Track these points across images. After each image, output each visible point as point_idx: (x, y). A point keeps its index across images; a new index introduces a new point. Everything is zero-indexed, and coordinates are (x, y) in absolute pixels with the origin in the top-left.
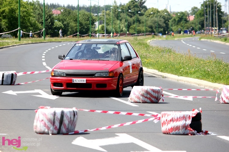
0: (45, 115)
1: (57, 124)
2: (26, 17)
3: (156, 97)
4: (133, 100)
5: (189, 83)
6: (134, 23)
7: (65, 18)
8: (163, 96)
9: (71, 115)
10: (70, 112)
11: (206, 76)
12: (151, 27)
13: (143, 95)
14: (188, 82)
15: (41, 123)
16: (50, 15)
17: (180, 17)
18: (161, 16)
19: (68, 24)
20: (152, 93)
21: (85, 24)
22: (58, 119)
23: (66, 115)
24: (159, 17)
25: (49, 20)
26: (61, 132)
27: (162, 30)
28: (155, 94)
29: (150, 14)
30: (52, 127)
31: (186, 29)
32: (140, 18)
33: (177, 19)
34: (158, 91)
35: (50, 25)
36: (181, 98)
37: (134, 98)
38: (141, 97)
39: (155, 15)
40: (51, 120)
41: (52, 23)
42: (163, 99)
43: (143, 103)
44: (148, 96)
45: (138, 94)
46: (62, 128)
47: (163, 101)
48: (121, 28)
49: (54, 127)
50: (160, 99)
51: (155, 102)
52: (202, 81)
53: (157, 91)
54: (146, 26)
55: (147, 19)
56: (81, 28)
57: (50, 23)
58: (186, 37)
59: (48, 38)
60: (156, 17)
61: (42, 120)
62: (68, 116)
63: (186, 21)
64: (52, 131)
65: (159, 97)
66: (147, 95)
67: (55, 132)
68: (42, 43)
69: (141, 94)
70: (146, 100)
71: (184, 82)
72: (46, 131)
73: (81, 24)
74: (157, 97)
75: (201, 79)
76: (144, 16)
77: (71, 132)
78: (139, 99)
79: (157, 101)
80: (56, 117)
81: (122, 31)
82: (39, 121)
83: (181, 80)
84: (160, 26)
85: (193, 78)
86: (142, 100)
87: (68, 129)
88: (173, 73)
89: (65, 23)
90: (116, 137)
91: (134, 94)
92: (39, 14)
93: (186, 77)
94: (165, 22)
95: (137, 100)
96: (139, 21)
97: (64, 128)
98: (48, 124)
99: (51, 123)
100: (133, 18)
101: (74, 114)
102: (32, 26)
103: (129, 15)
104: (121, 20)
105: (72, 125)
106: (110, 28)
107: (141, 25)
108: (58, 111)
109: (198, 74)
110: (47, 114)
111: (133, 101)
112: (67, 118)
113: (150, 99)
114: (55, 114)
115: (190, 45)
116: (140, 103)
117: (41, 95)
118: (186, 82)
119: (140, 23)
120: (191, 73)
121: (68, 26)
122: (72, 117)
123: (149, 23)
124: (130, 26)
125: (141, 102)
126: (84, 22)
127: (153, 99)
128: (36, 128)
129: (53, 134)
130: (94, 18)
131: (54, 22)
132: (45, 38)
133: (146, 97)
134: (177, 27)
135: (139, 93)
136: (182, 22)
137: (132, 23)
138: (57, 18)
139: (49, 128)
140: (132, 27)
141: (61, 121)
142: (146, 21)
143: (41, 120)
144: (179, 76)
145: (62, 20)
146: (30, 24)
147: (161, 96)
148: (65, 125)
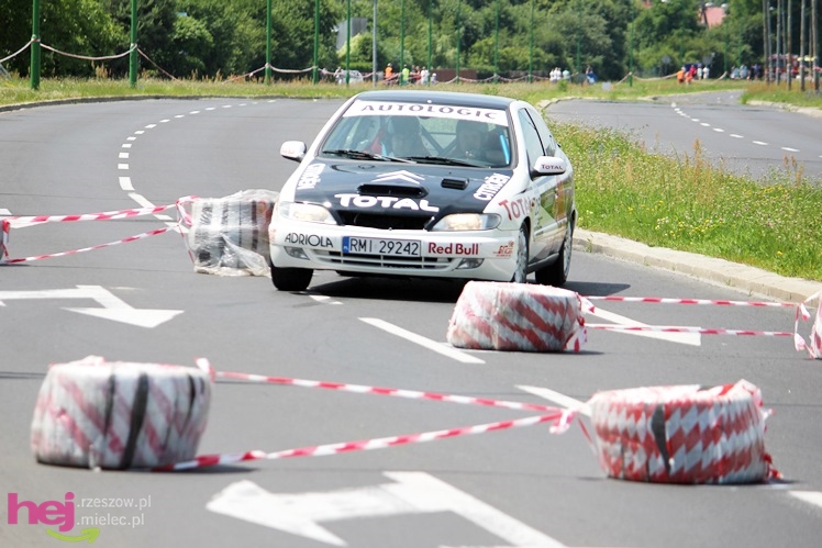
0: (72, 387)
1: (121, 427)
3: (554, 328)
4: (465, 336)
5: (688, 275)
8: (582, 324)
9: (178, 393)
10: (175, 381)
11: (761, 248)
13: (503, 320)
14: (687, 269)
15: (58, 420)
20: (541, 312)
22: (125, 405)
23: (160, 391)
24: (587, 9)
26: (135, 461)
28: (550, 315)
30: (100, 439)
31: (692, 60)
34: (565, 303)
36: (656, 333)
37: (469, 330)
38: (497, 327)
40: (97, 411)
43: (502, 349)
44: (525, 323)
45: (485, 315)
46: (139, 443)
49: (109, 439)
50: (572, 335)
51: (552, 347)
52: (743, 266)
53: (561, 303)
59: (147, 83)
60: (577, 9)
61: (63, 412)
62: (165, 398)
64: (102, 457)
65: (566, 328)
66: (519, 318)
67: (113, 458)
68: (122, 99)
69: (498, 315)
70: (516, 338)
71: (670, 270)
72: (78, 453)
74: (558, 328)
75: (740, 261)
77: (185, 460)
78: (488, 335)
79: (558, 343)
80: (116, 398)
82: (52, 413)
83: (658, 262)
85: (707, 253)
86: (500, 339)
87: (163, 448)
88: (627, 234)
91: (470, 314)
93: (681, 253)
95: (478, 337)
97: (147, 445)
98: (86, 426)
99: (96, 422)
101: (194, 389)
105: (181, 435)
108: (128, 372)
109: (728, 241)
110: (81, 385)
111: (463, 343)
112: (160, 404)
113: (530, 334)
114: (112, 387)
116: (492, 349)
117: (102, 307)
118: (679, 269)
120: (699, 237)
122: (184, 400)
125: (496, 344)
127: (543, 336)
128: (37, 442)
129: (105, 468)
132: (135, 80)
133: (516, 328)
135: (489, 312)
139: (90, 443)
141: (138, 417)
143: (58, 409)
144: (651, 246)
147: (577, 324)
148: (152, 434)
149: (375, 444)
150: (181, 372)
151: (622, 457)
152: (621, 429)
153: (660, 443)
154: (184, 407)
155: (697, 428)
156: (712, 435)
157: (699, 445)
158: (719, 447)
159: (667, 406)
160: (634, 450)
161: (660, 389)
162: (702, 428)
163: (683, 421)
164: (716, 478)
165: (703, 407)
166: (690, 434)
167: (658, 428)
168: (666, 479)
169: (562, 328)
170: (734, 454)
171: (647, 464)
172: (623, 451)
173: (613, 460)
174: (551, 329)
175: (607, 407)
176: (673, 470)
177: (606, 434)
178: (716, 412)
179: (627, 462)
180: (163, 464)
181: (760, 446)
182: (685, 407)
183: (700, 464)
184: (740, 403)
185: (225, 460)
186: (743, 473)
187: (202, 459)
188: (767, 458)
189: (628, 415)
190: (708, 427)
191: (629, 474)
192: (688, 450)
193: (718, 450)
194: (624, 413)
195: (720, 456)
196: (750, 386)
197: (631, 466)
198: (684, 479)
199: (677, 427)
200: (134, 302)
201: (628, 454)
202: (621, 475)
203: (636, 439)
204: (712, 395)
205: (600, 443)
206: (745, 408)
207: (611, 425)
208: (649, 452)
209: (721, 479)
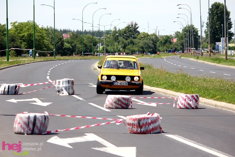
0: (21, 118)
1: (31, 126)
2: (41, 40)
5: (158, 92)
6: (129, 45)
7: (73, 41)
8: (131, 103)
9: (42, 119)
10: (41, 116)
11: (172, 87)
12: (142, 48)
13: (115, 102)
15: (19, 125)
16: (60, 38)
17: (166, 40)
18: (150, 39)
19: (75, 45)
20: (123, 101)
21: (89, 45)
22: (32, 121)
23: (39, 118)
24: (149, 39)
25: (60, 42)
26: (34, 133)
27: (151, 50)
28: (125, 101)
29: (142, 38)
30: (27, 129)
31: (170, 50)
32: (134, 40)
33: (163, 42)
35: (61, 47)
36: (146, 104)
37: (109, 105)
38: (114, 104)
39: (146, 38)
40: (26, 123)
41: (62, 44)
42: (131, 106)
43: (115, 108)
44: (120, 103)
46: (35, 129)
47: (132, 107)
48: (119, 48)
49: (29, 128)
51: (125, 108)
53: (127, 99)
54: (138, 47)
55: (139, 41)
56: (86, 49)
57: (60, 45)
58: (170, 55)
59: (58, 57)
60: (147, 39)
61: (19, 123)
62: (39, 120)
63: (171, 43)
64: (27, 132)
65: (128, 104)
66: (118, 102)
67: (30, 132)
68: (52, 60)
69: (114, 101)
70: (118, 106)
72: (22, 131)
73: (86, 46)
75: (168, 89)
76: (137, 39)
77: (44, 132)
78: (112, 106)
79: (127, 107)
80: (30, 120)
81: (119, 51)
82: (17, 123)
84: (149, 47)
85: (162, 88)
86: (115, 106)
87: (40, 130)
89: (73, 44)
90: (83, 136)
91: (109, 101)
92: (52, 38)
94: (153, 44)
96: (132, 43)
97: (36, 129)
98: (24, 126)
99: (26, 125)
100: (128, 40)
101: (45, 118)
102: (46, 47)
103: (125, 38)
104: (119, 42)
105: (43, 127)
106: (109, 48)
107: (134, 46)
108: (32, 115)
109: (165, 85)
110: (23, 118)
111: (107, 107)
112: (38, 121)
113: (121, 105)
114: (29, 118)
115: (169, 62)
117: (36, 102)
119: (134, 44)
120: (160, 85)
121: (75, 47)
122: (44, 120)
123: (141, 45)
124: (126, 47)
125: (114, 107)
126: (88, 44)
127: (124, 105)
128: (15, 130)
129: (28, 134)
130: (97, 40)
131: (64, 44)
132: (55, 57)
133: (118, 104)
134: (163, 47)
135: (112, 101)
136: (167, 44)
137: (127, 44)
138: (67, 41)
139: (25, 129)
140: (127, 48)
141: (34, 124)
142: (139, 43)
143: (18, 123)
145: (70, 42)
146: (44, 46)
147: (130, 103)
148: (37, 127)
149: (82, 127)
150: (43, 114)
151: (132, 129)
152: (132, 123)
153: (140, 126)
154: (43, 121)
155: (147, 122)
156: (150, 124)
157: (147, 126)
158: (151, 126)
159: (140, 118)
160: (134, 127)
161: (140, 115)
162: (148, 123)
163: (144, 121)
164: (151, 132)
165: (148, 118)
166: (145, 124)
167: (139, 123)
168: (141, 133)
169: (127, 104)
170: (154, 128)
171: (137, 130)
172: (132, 128)
173: (130, 130)
174: (125, 104)
175: (129, 119)
176: (142, 131)
177: (129, 124)
178: (150, 119)
179: (133, 130)
180: (40, 133)
181: (159, 126)
182: (144, 119)
183: (147, 130)
184: (155, 117)
185: (52, 132)
186: (156, 131)
187: (48, 132)
188: (161, 128)
189: (133, 120)
190: (149, 122)
191: (134, 132)
192: (145, 127)
193: (151, 127)
194: (132, 120)
195: (151, 128)
196: (158, 114)
197: (134, 131)
198: (144, 133)
199: (143, 123)
200: (43, 101)
201: (133, 128)
202: (132, 132)
203: (135, 125)
204: (150, 116)
205: (128, 126)
206: (156, 118)
207: (130, 122)
208: (137, 127)
209: (152, 133)
